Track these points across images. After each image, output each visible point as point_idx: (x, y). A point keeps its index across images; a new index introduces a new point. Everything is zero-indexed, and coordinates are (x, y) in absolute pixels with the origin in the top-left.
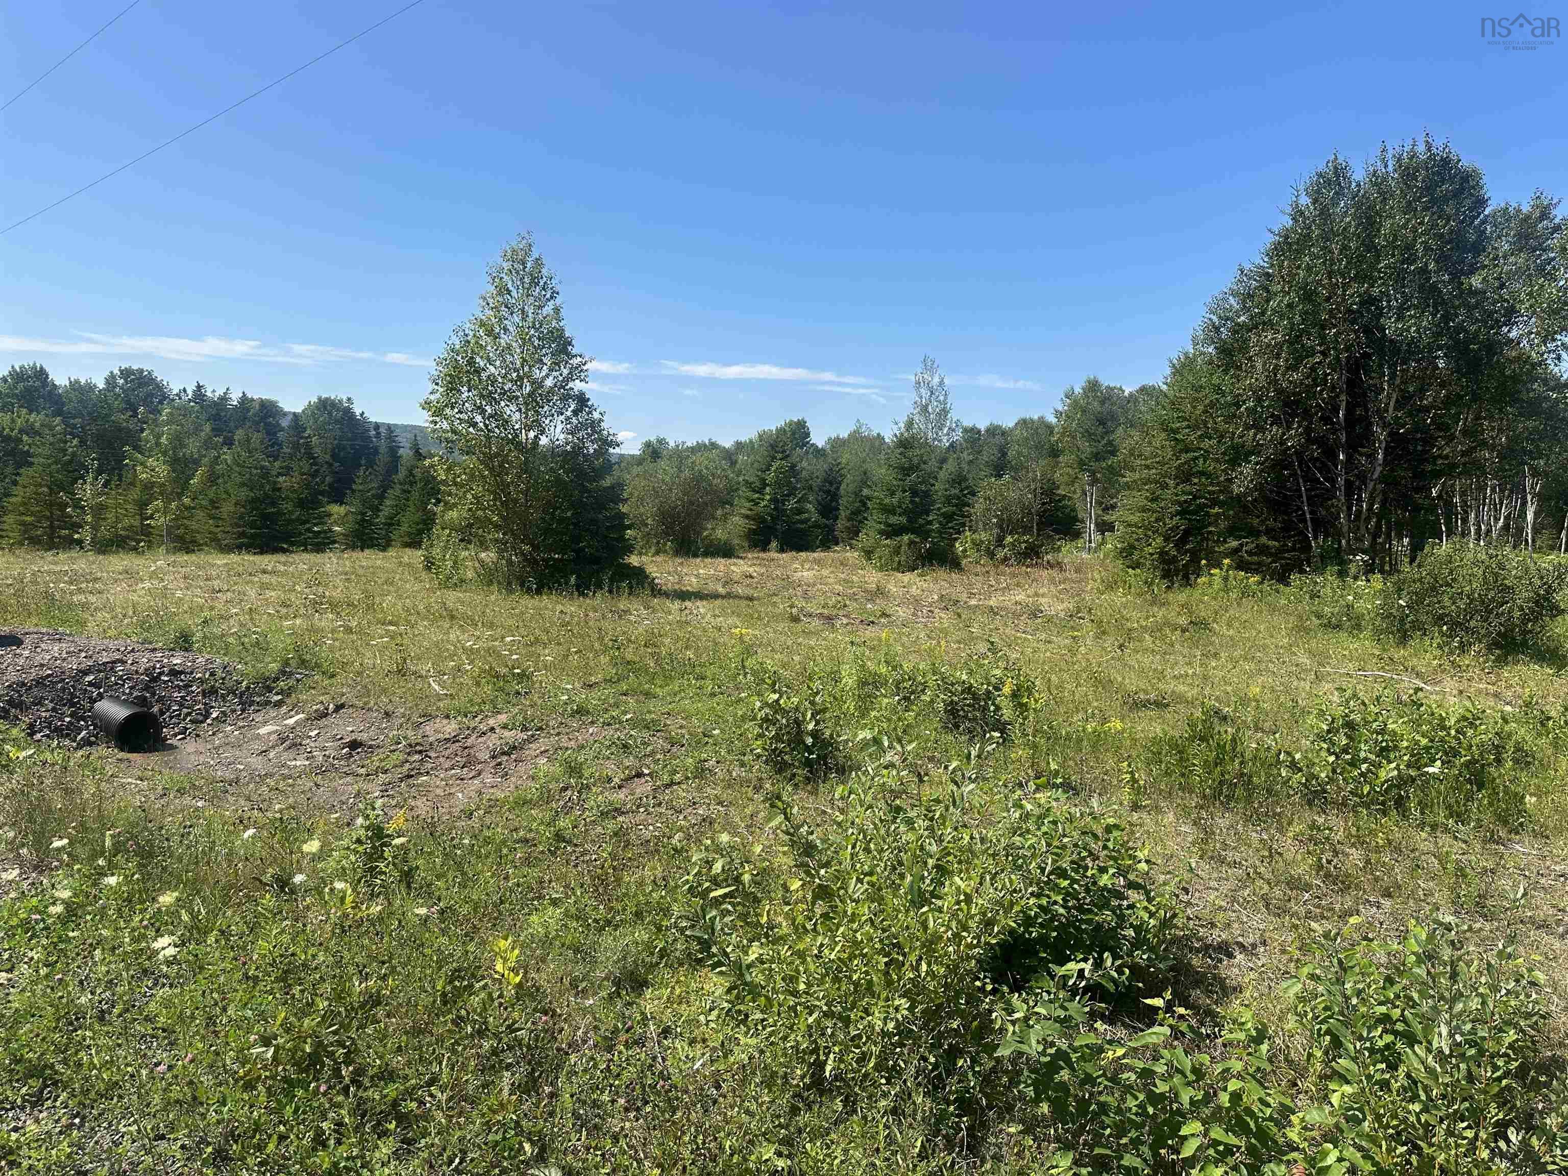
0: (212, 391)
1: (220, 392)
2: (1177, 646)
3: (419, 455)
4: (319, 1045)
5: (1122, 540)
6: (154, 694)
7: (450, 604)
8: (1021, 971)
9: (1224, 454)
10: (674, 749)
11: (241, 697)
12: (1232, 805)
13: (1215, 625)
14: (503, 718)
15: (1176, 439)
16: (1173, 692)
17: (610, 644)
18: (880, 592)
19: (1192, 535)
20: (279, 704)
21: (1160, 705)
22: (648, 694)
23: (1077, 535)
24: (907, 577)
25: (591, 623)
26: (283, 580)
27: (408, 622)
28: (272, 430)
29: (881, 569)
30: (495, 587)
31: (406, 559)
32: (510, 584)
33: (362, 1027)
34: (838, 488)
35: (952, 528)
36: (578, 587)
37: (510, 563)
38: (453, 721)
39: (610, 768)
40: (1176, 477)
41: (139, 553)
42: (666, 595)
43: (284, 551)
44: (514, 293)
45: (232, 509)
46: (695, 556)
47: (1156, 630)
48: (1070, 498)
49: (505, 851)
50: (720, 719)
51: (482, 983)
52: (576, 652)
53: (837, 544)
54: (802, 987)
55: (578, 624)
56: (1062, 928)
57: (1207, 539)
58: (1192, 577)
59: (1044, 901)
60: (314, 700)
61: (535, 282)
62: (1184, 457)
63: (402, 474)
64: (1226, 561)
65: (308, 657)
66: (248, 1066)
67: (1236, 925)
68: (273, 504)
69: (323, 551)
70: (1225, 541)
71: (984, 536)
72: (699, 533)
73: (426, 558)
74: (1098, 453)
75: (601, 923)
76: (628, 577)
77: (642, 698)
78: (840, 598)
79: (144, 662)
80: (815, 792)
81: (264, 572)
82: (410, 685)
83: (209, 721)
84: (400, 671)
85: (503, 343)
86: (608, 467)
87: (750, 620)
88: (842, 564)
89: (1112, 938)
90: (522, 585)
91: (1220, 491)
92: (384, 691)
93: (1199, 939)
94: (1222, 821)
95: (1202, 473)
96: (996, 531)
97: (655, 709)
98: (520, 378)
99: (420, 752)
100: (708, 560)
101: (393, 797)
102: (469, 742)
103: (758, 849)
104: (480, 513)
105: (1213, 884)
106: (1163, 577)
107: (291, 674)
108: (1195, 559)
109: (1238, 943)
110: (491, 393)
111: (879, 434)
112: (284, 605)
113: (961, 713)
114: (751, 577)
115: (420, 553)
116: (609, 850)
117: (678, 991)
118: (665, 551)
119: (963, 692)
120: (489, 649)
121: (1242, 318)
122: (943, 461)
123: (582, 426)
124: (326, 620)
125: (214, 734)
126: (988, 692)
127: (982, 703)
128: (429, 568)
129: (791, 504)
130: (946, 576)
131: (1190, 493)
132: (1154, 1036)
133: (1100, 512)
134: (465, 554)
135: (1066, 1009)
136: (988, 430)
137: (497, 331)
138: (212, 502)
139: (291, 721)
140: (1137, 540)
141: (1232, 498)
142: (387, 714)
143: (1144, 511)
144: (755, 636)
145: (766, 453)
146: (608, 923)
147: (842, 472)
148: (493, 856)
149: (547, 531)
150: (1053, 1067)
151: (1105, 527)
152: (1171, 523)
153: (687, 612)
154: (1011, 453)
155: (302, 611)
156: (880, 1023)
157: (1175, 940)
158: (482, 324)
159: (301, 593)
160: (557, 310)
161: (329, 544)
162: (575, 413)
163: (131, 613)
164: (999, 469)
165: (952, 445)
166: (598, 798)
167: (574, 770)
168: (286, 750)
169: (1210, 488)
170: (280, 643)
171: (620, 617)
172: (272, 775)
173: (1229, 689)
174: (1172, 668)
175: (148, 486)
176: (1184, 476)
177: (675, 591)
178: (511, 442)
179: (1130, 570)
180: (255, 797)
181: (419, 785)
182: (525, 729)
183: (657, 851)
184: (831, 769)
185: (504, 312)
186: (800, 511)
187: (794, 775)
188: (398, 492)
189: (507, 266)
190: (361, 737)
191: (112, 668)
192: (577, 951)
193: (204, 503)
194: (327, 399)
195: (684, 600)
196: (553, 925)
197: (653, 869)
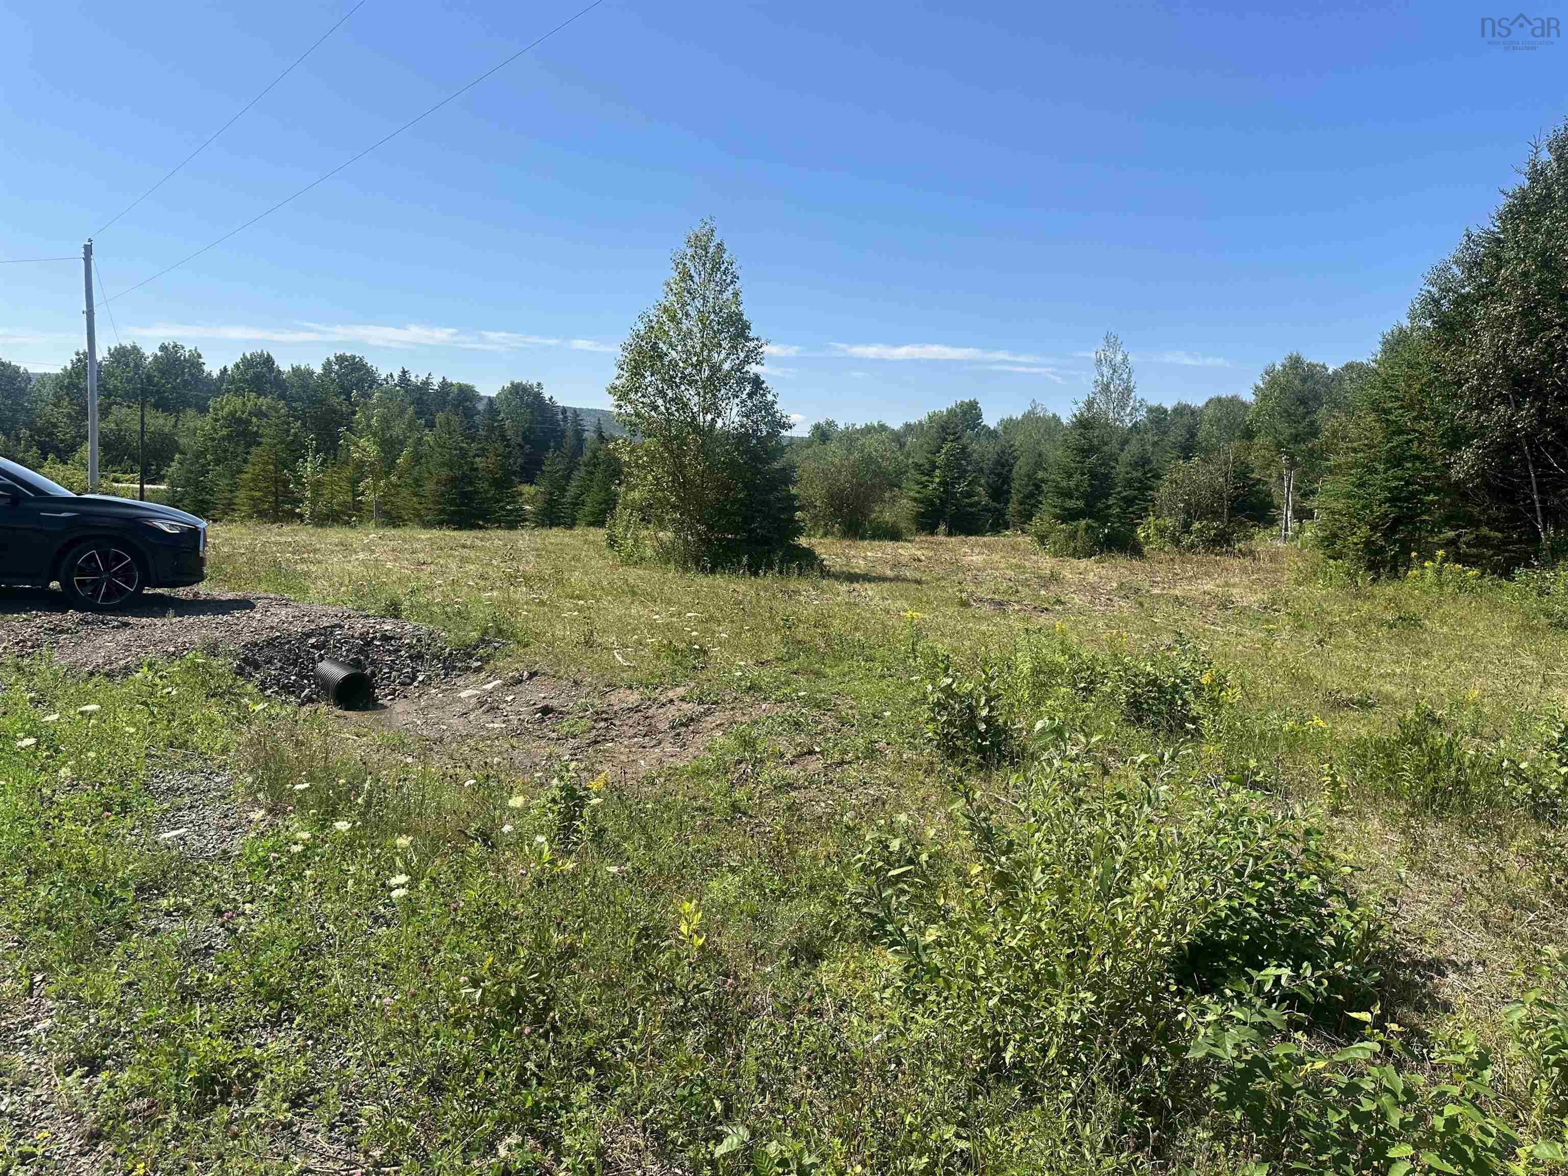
0: (417, 376)
1: (422, 377)
2: (1384, 643)
3: (602, 438)
4: (521, 990)
5: (1322, 528)
6: (367, 657)
7: (631, 581)
8: (1208, 974)
9: (1442, 436)
10: (845, 729)
11: (444, 663)
12: (1446, 814)
13: (1427, 622)
14: (681, 691)
15: (1387, 420)
16: (1379, 691)
17: (782, 623)
18: (1054, 578)
19: (1402, 524)
20: (478, 670)
21: (1364, 705)
22: (818, 674)
23: (1271, 522)
24: (1083, 563)
25: (763, 602)
26: (480, 554)
27: (594, 596)
28: (469, 413)
29: (1055, 555)
30: (672, 566)
31: (591, 537)
32: (685, 562)
33: (558, 976)
34: (1010, 471)
35: (1133, 513)
36: (750, 566)
37: (686, 540)
38: (636, 692)
39: (782, 744)
40: (1387, 461)
41: (352, 527)
42: (837, 576)
43: (481, 528)
44: (696, 279)
45: (433, 487)
46: (863, 538)
47: (1360, 626)
48: (1266, 483)
49: (685, 818)
50: (890, 701)
51: (667, 943)
52: (749, 630)
53: (1007, 528)
54: (981, 972)
55: (750, 602)
56: (1253, 932)
57: (1419, 529)
58: (1402, 570)
59: (1236, 904)
60: (510, 667)
61: (716, 267)
62: (1397, 440)
63: (587, 455)
64: (1440, 553)
65: (505, 627)
66: (457, 1006)
67: (1448, 943)
68: (471, 483)
69: (516, 528)
70: (1440, 532)
71: (1169, 522)
72: (865, 516)
73: (610, 536)
74: (1297, 436)
75: (777, 893)
76: (797, 557)
77: (813, 677)
78: (1011, 584)
79: (359, 627)
80: (987, 779)
81: (464, 546)
82: (596, 656)
83: (416, 684)
84: (587, 642)
85: (684, 327)
86: (780, 450)
87: (919, 603)
88: (1013, 548)
89: (1311, 945)
90: (697, 564)
91: (1437, 477)
92: (574, 660)
93: (1407, 955)
94: (1434, 831)
95: (1416, 457)
96: (1182, 516)
97: (825, 690)
98: (700, 363)
99: (606, 720)
100: (876, 543)
101: (581, 761)
102: (651, 712)
103: (931, 833)
104: (660, 494)
105: (1423, 897)
106: (1369, 568)
107: (490, 642)
108: (1405, 550)
109: (1449, 961)
110: (672, 377)
111: (1054, 416)
112: (482, 577)
113: (1145, 706)
114: (920, 560)
115: (602, 531)
116: (783, 823)
117: (852, 966)
118: (833, 534)
119: (1147, 684)
120: (668, 624)
121: (1467, 289)
122: (1125, 442)
123: (757, 409)
124: (520, 593)
125: (420, 696)
126: (1175, 685)
127: (1168, 697)
128: (612, 546)
129: (961, 487)
130: (1125, 563)
131: (1401, 479)
132: (1360, 1051)
133: (1298, 498)
134: (646, 533)
135: (1264, 1015)
136: (1175, 410)
137: (680, 316)
138: (416, 480)
139: (489, 687)
140: (1341, 528)
141: (1449, 485)
142: (575, 682)
143: (1349, 497)
144: (924, 620)
145: (936, 435)
146: (784, 893)
147: (1015, 454)
148: (674, 822)
149: (721, 512)
150: (1248, 1074)
151: (1302, 514)
152: (1378, 511)
153: (855, 593)
154: (1201, 435)
155: (498, 584)
156: (1063, 1013)
157: (1380, 954)
158: (666, 310)
159: (498, 567)
160: (736, 295)
161: (520, 522)
162: (750, 396)
163: (347, 582)
164: (1187, 450)
165: (1135, 425)
166: (771, 772)
167: (748, 743)
168: (484, 713)
169: (1426, 474)
170: (481, 614)
171: (790, 596)
172: (472, 736)
173: (1442, 690)
174: (1378, 666)
175: (360, 464)
176: (1396, 460)
177: (843, 572)
178: (689, 424)
179: (1331, 562)
180: (457, 755)
181: (605, 751)
182: (701, 702)
183: (830, 828)
184: (1005, 756)
185: (687, 298)
186: (969, 495)
187: (967, 761)
188: (583, 474)
189: (690, 252)
190: (554, 703)
191: (331, 632)
192: (755, 918)
193: (409, 481)
194: (520, 384)
195: (852, 582)
196: (733, 893)
197: (826, 845)
